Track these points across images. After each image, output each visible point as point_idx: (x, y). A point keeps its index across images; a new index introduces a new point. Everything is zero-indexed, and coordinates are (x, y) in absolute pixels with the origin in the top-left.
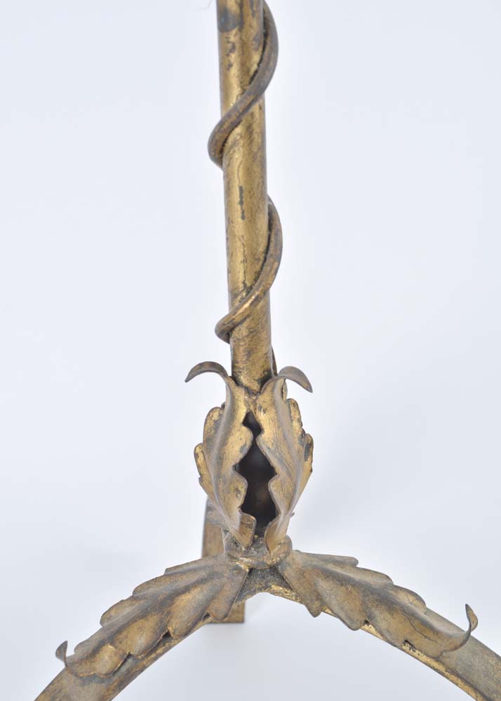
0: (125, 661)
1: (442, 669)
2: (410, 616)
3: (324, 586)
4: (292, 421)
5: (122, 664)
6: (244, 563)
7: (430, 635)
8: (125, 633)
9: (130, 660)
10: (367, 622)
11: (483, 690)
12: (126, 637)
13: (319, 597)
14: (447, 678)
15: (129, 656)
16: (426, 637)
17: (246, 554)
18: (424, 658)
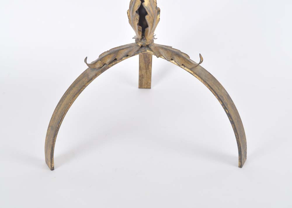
0: (104, 65)
1: (192, 73)
2: (184, 59)
3: (161, 50)
4: (154, 2)
5: (103, 66)
6: (140, 44)
7: (190, 63)
8: (104, 58)
9: (105, 65)
10: (172, 59)
11: (203, 79)
12: (105, 59)
13: (159, 53)
14: (194, 75)
15: (105, 64)
16: (188, 64)
17: (140, 42)
18: (188, 70)
